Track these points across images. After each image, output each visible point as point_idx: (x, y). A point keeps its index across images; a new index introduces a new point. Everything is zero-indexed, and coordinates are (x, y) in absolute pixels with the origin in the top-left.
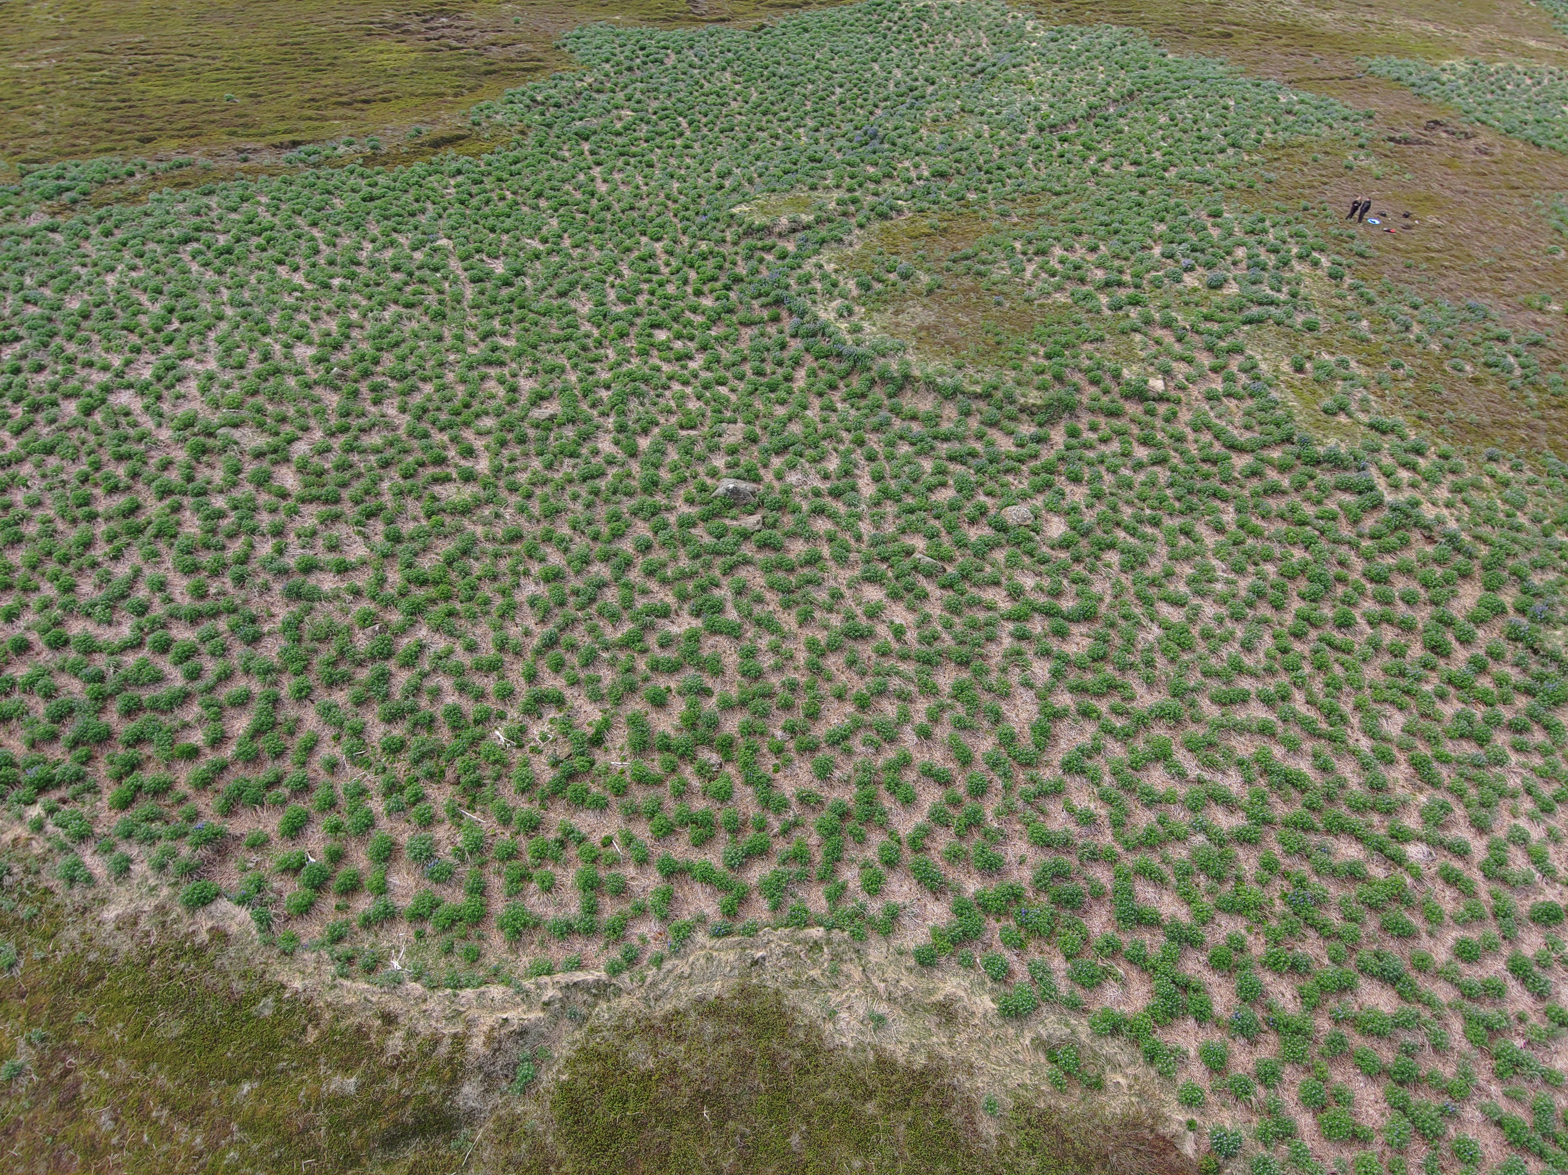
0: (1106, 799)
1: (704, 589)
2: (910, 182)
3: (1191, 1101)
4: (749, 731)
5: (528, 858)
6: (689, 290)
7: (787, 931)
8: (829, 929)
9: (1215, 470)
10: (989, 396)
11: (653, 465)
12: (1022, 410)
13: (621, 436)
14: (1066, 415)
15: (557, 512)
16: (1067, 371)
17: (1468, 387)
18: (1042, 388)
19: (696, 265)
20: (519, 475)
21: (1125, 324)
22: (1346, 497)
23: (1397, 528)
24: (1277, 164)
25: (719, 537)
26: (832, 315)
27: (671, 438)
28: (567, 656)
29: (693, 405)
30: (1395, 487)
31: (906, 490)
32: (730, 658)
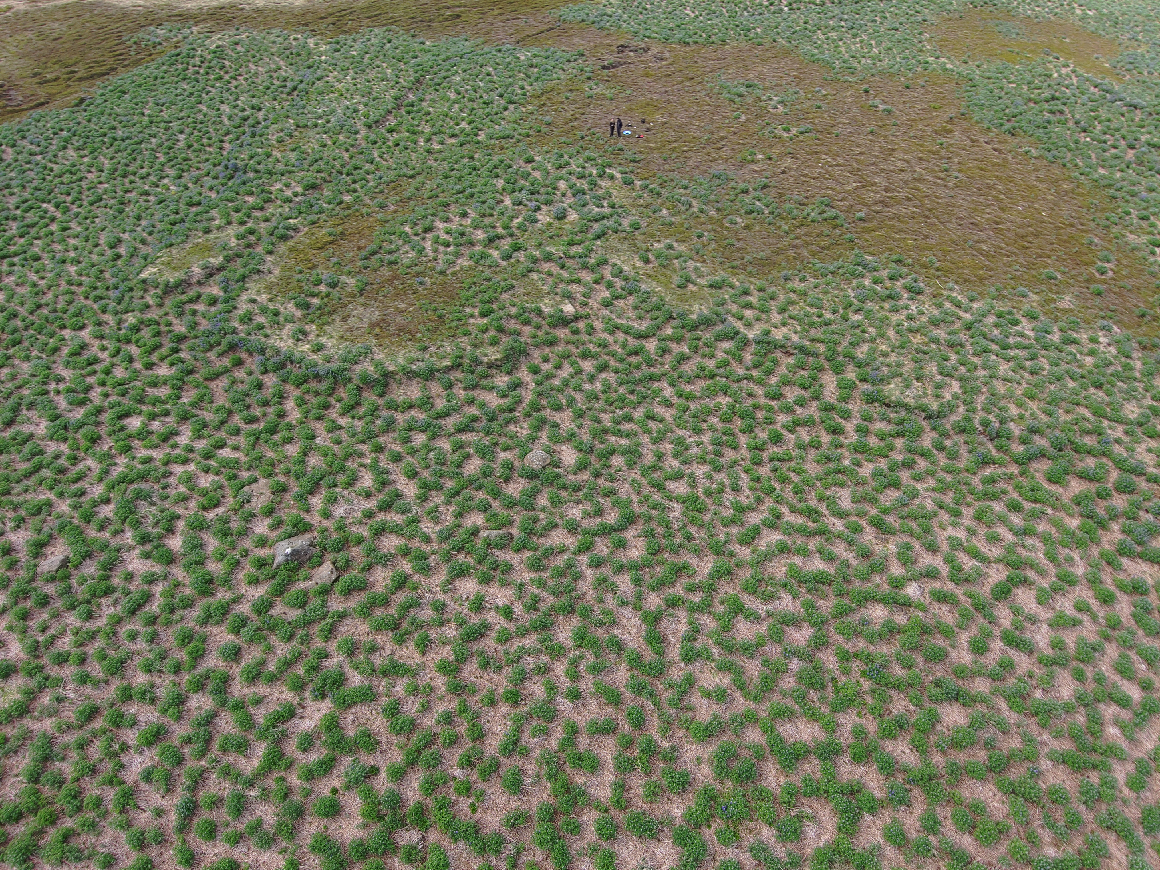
0: (725, 668)
1: (316, 667)
2: (291, 201)
4: (432, 787)
6: (139, 366)
9: (639, 359)
10: (460, 365)
11: (197, 563)
12: (490, 367)
13: (148, 548)
14: (522, 358)
15: (122, 663)
16: (503, 321)
17: (745, 234)
18: (494, 343)
19: (133, 340)
20: (60, 642)
21: (521, 269)
22: (726, 345)
23: (766, 354)
24: (546, 109)
25: (303, 606)
26: (290, 343)
27: (201, 527)
28: (215, 816)
29: (205, 481)
30: (749, 325)
31: (442, 476)
32: (378, 723)
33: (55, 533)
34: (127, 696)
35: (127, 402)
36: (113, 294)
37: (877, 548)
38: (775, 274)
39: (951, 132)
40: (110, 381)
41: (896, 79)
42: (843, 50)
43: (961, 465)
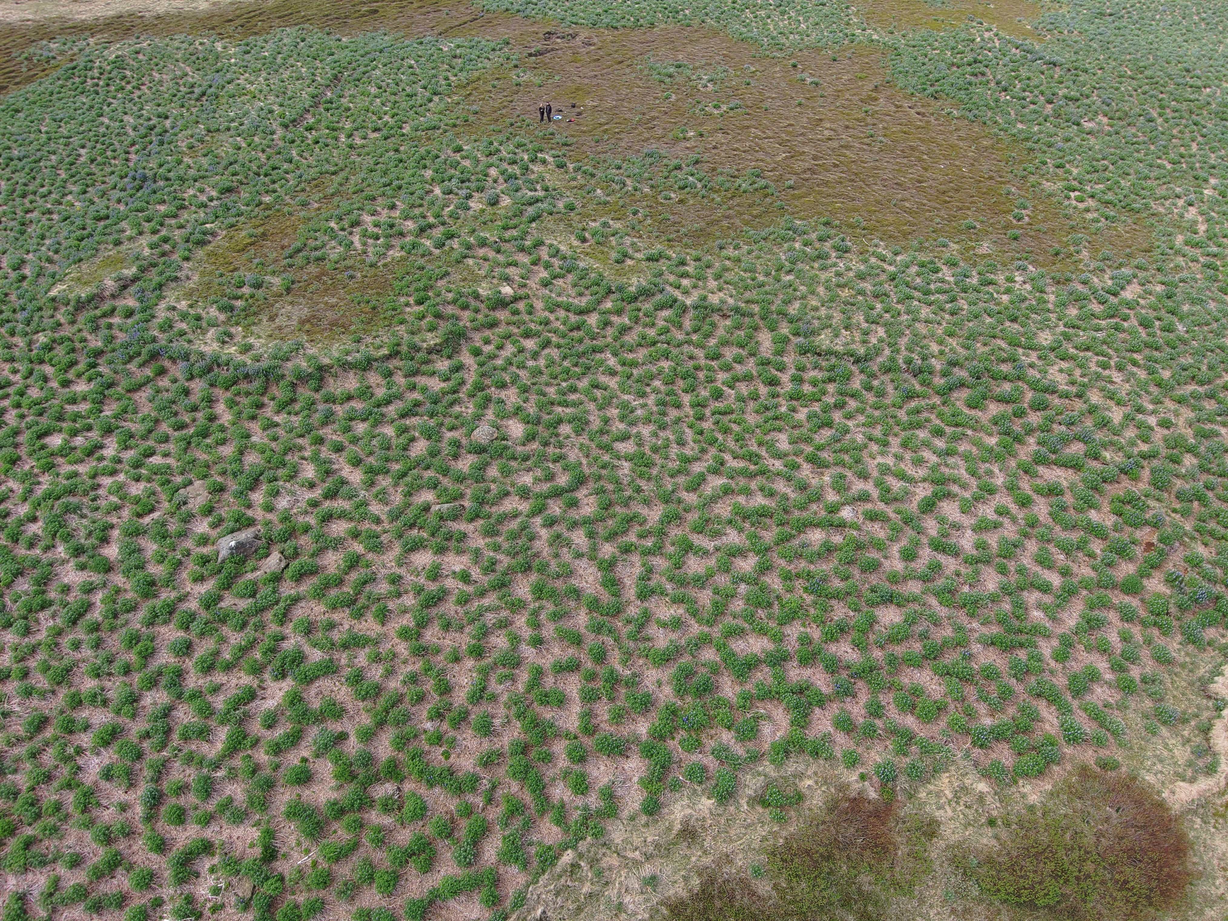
0: (679, 601)
1: (273, 650)
2: (206, 206)
3: (853, 761)
4: (403, 742)
6: (55, 384)
7: (546, 876)
8: (575, 847)
9: (581, 333)
10: (398, 353)
11: (137, 567)
12: (429, 353)
13: (83, 559)
14: (462, 342)
15: (68, 671)
16: (441, 307)
17: (680, 208)
18: (432, 329)
19: (47, 359)
21: (455, 255)
22: (666, 313)
23: (704, 318)
24: (472, 98)
25: (253, 595)
26: (216, 346)
27: (137, 532)
28: (182, 801)
29: (137, 490)
30: (686, 293)
31: (387, 460)
32: (342, 693)
34: (77, 703)
35: (45, 422)
36: (20, 316)
37: (813, 481)
38: (710, 243)
39: (876, 99)
40: (25, 401)
41: (823, 52)
42: (772, 28)
43: (888, 401)
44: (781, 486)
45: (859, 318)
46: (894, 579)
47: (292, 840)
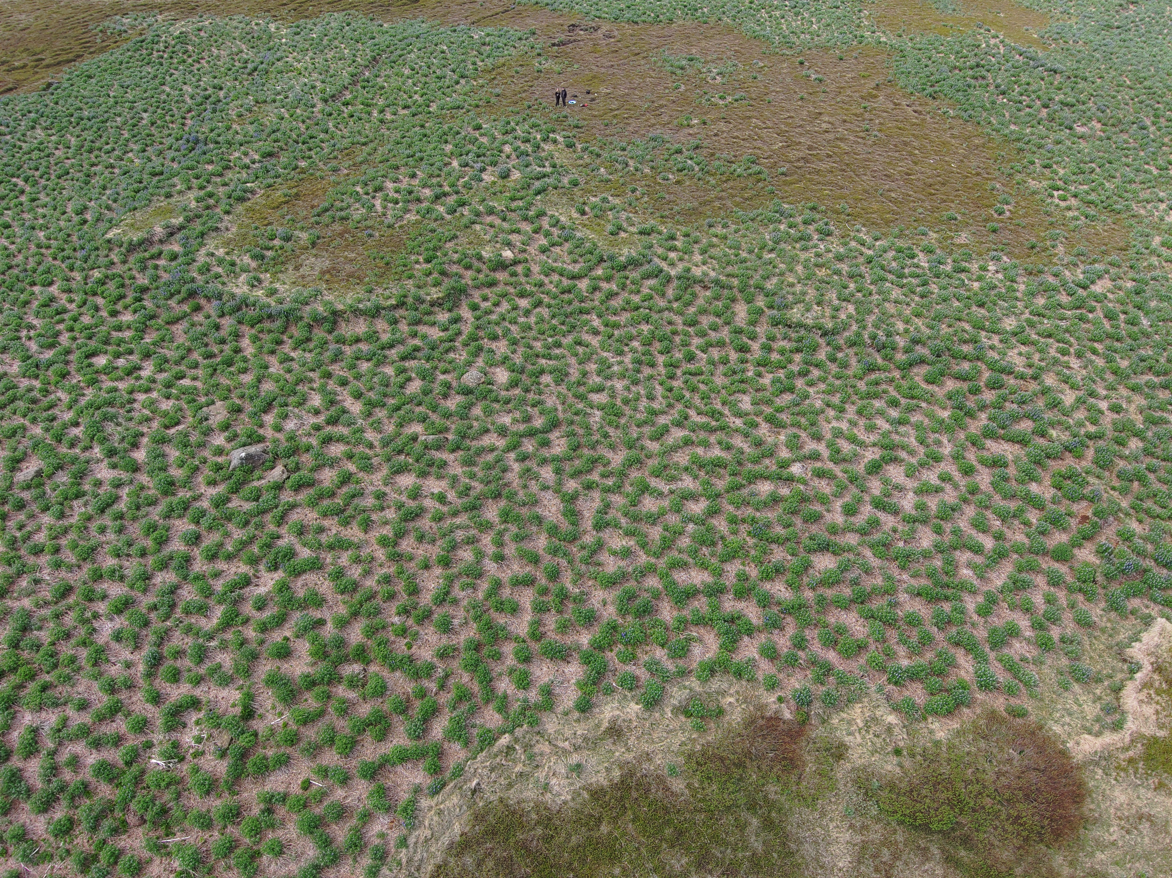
0: (629, 534)
1: (269, 546)
2: (248, 168)
3: (773, 685)
4: (372, 631)
5: (247, 840)
6: (104, 314)
7: (484, 754)
8: (512, 732)
9: (571, 296)
10: (404, 304)
11: (160, 469)
12: (432, 305)
13: (115, 459)
14: (463, 297)
15: (93, 550)
16: (446, 266)
17: (677, 188)
18: (437, 284)
19: (99, 292)
20: (36, 537)
21: (464, 221)
22: (651, 282)
23: (686, 289)
24: (496, 82)
25: (257, 499)
26: (246, 289)
27: (163, 441)
28: (179, 664)
29: (166, 405)
30: (672, 264)
31: (385, 395)
32: (324, 587)
33: (29, 451)
34: (98, 577)
35: (93, 344)
36: (79, 254)
37: (769, 439)
38: (701, 222)
39: (876, 97)
40: (77, 326)
41: (831, 52)
42: (784, 27)
43: (850, 372)
44: (738, 442)
45: (832, 296)
46: (834, 530)
47: (269, 704)
